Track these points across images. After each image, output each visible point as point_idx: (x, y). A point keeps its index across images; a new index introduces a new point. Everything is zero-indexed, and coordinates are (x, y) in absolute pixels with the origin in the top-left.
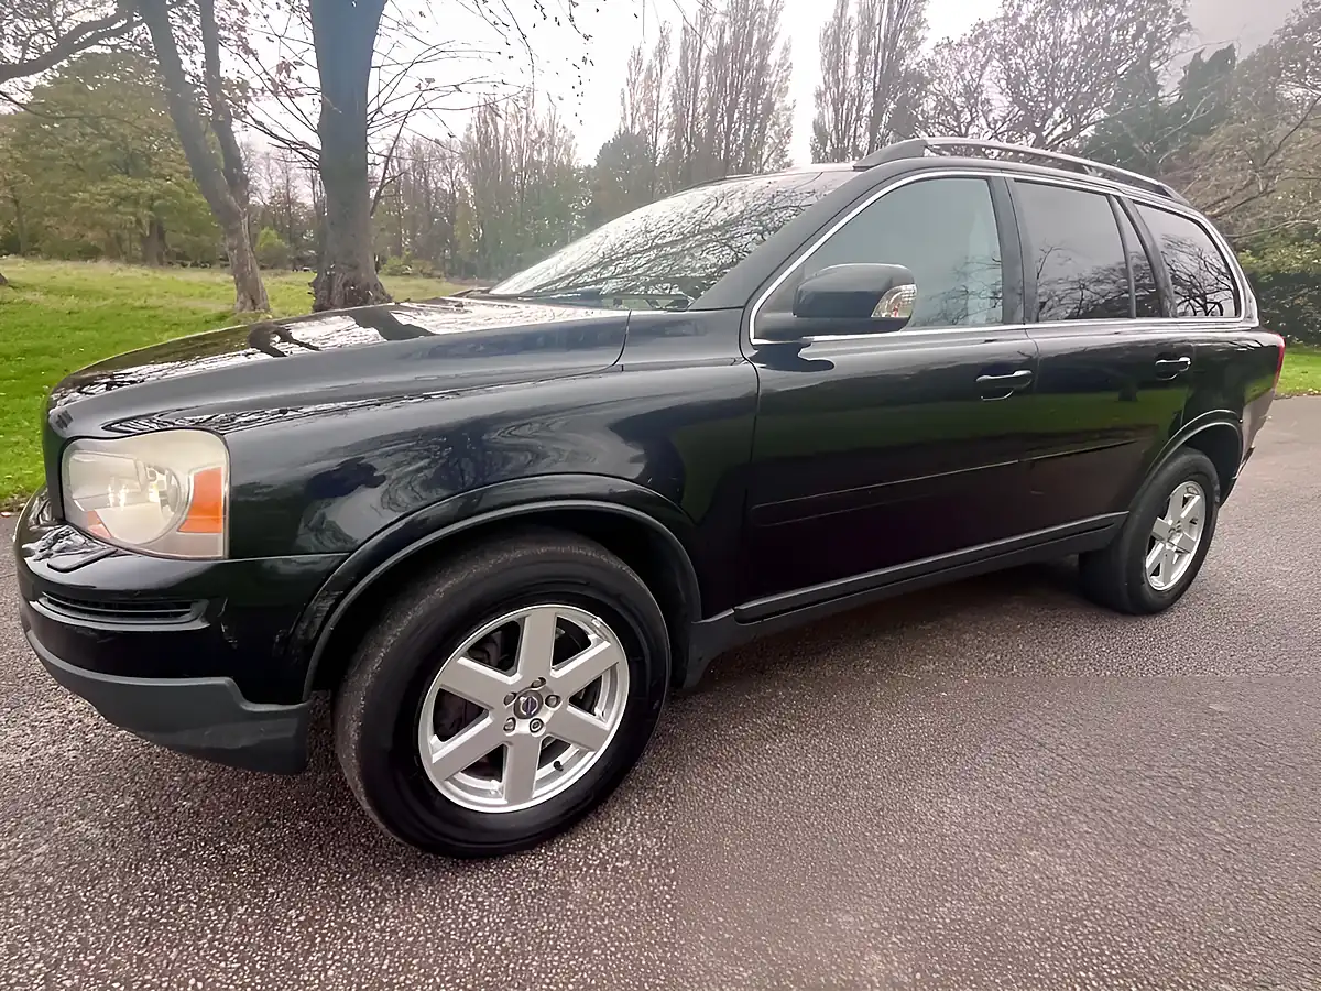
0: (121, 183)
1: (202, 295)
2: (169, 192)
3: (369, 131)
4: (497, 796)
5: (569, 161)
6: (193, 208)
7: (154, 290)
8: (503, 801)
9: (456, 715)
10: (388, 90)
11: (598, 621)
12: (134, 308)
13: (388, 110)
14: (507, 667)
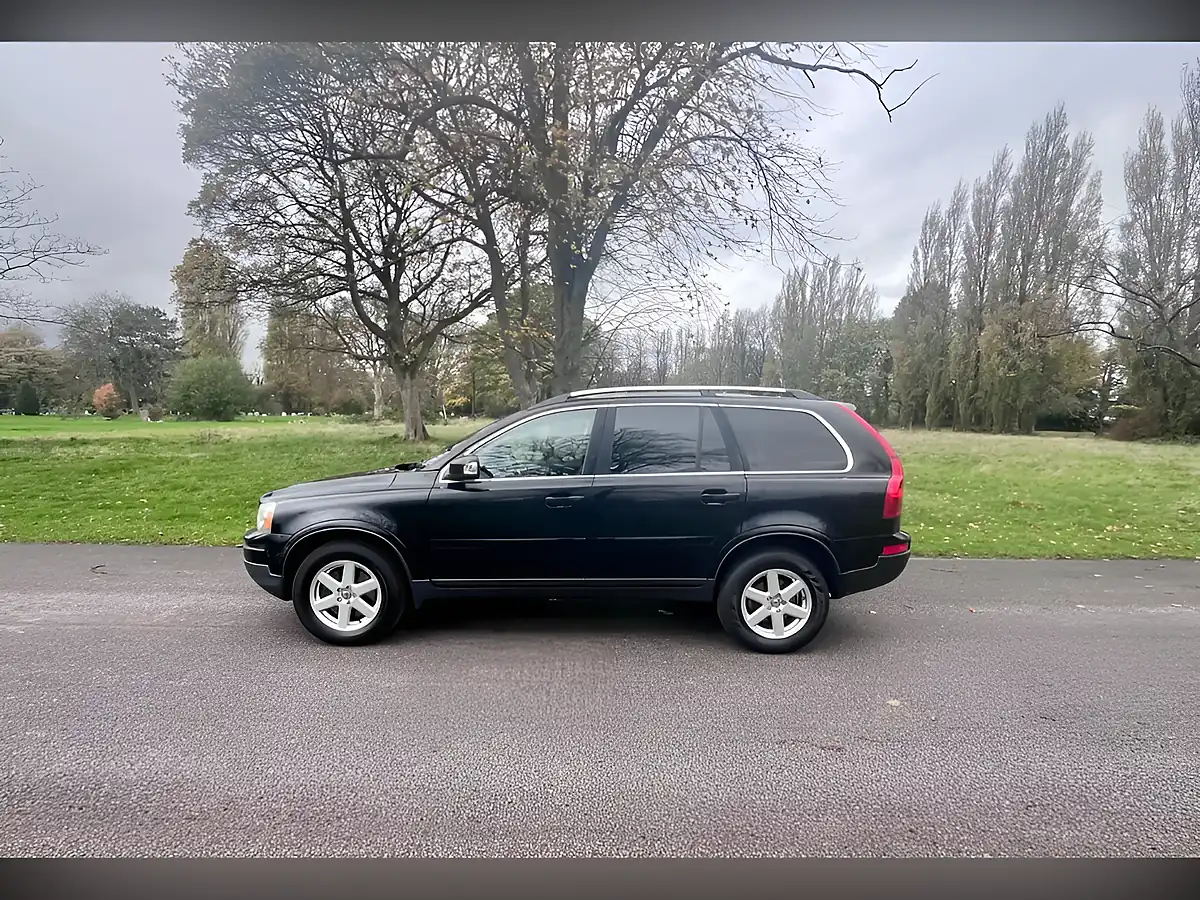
14: (340, 580)
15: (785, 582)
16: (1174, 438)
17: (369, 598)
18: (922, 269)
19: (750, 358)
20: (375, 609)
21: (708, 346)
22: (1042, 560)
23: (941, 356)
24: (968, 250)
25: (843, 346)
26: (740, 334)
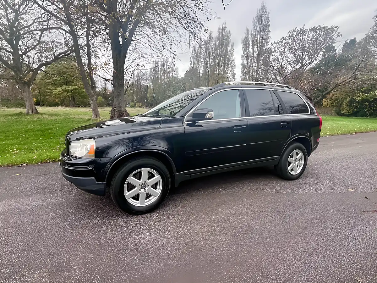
0: (65, 87)
1: (84, 115)
2: (76, 89)
3: (124, 76)
4: (138, 203)
5: (177, 76)
6: (82, 92)
7: (73, 114)
8: (139, 204)
9: (131, 187)
10: (129, 66)
11: (156, 172)
12: (68, 118)
13: (129, 70)
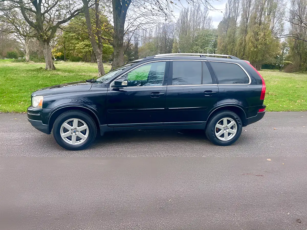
0: (86, 42)
4: (71, 142)
14: (72, 126)
15: (229, 122)
16: (303, 72)
17: (84, 132)
18: (228, 11)
19: (168, 42)
20: (86, 136)
21: (153, 36)
22: (283, 112)
23: (233, 42)
24: (243, 5)
25: (201, 38)
26: (165, 32)
